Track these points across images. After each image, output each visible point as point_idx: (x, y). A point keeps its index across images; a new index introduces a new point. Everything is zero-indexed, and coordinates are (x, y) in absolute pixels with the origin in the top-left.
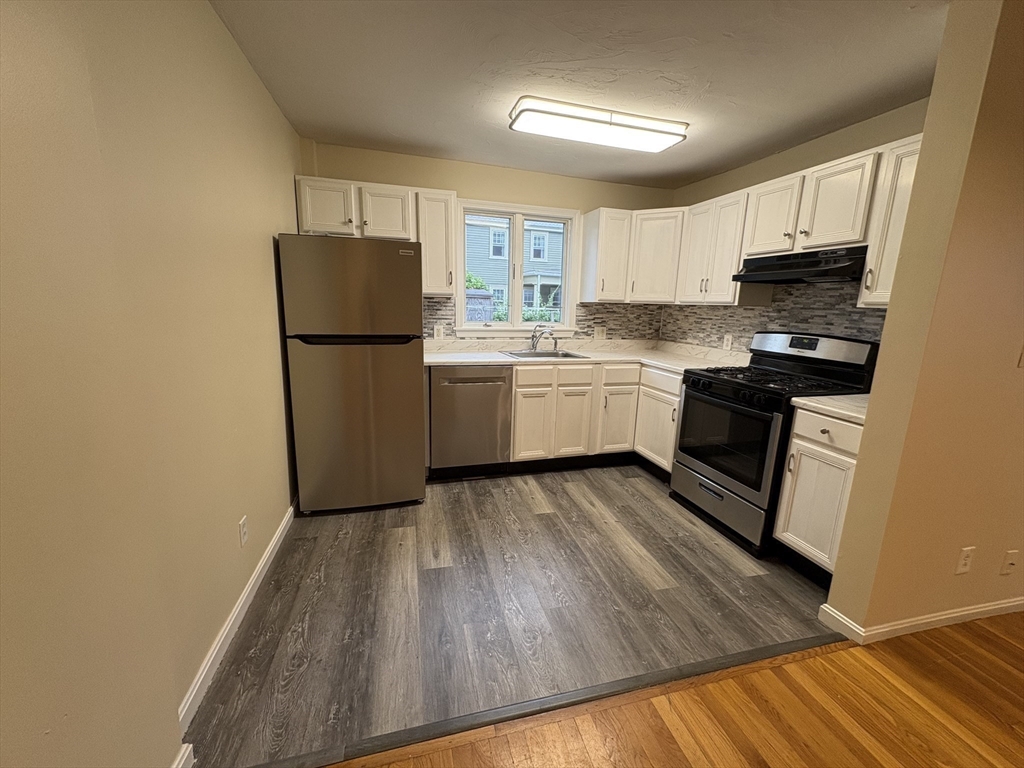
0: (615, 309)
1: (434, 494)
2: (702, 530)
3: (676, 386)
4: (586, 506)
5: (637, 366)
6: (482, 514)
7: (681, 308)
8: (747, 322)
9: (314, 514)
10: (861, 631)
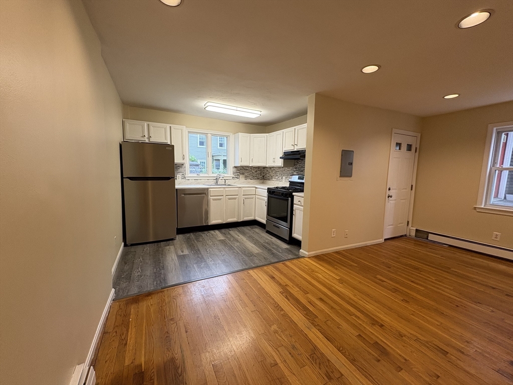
0: (247, 169)
1: (179, 238)
2: (274, 239)
3: (266, 194)
4: (237, 236)
5: (254, 188)
6: (198, 241)
7: (270, 168)
8: (288, 172)
9: (132, 245)
10: (307, 253)
